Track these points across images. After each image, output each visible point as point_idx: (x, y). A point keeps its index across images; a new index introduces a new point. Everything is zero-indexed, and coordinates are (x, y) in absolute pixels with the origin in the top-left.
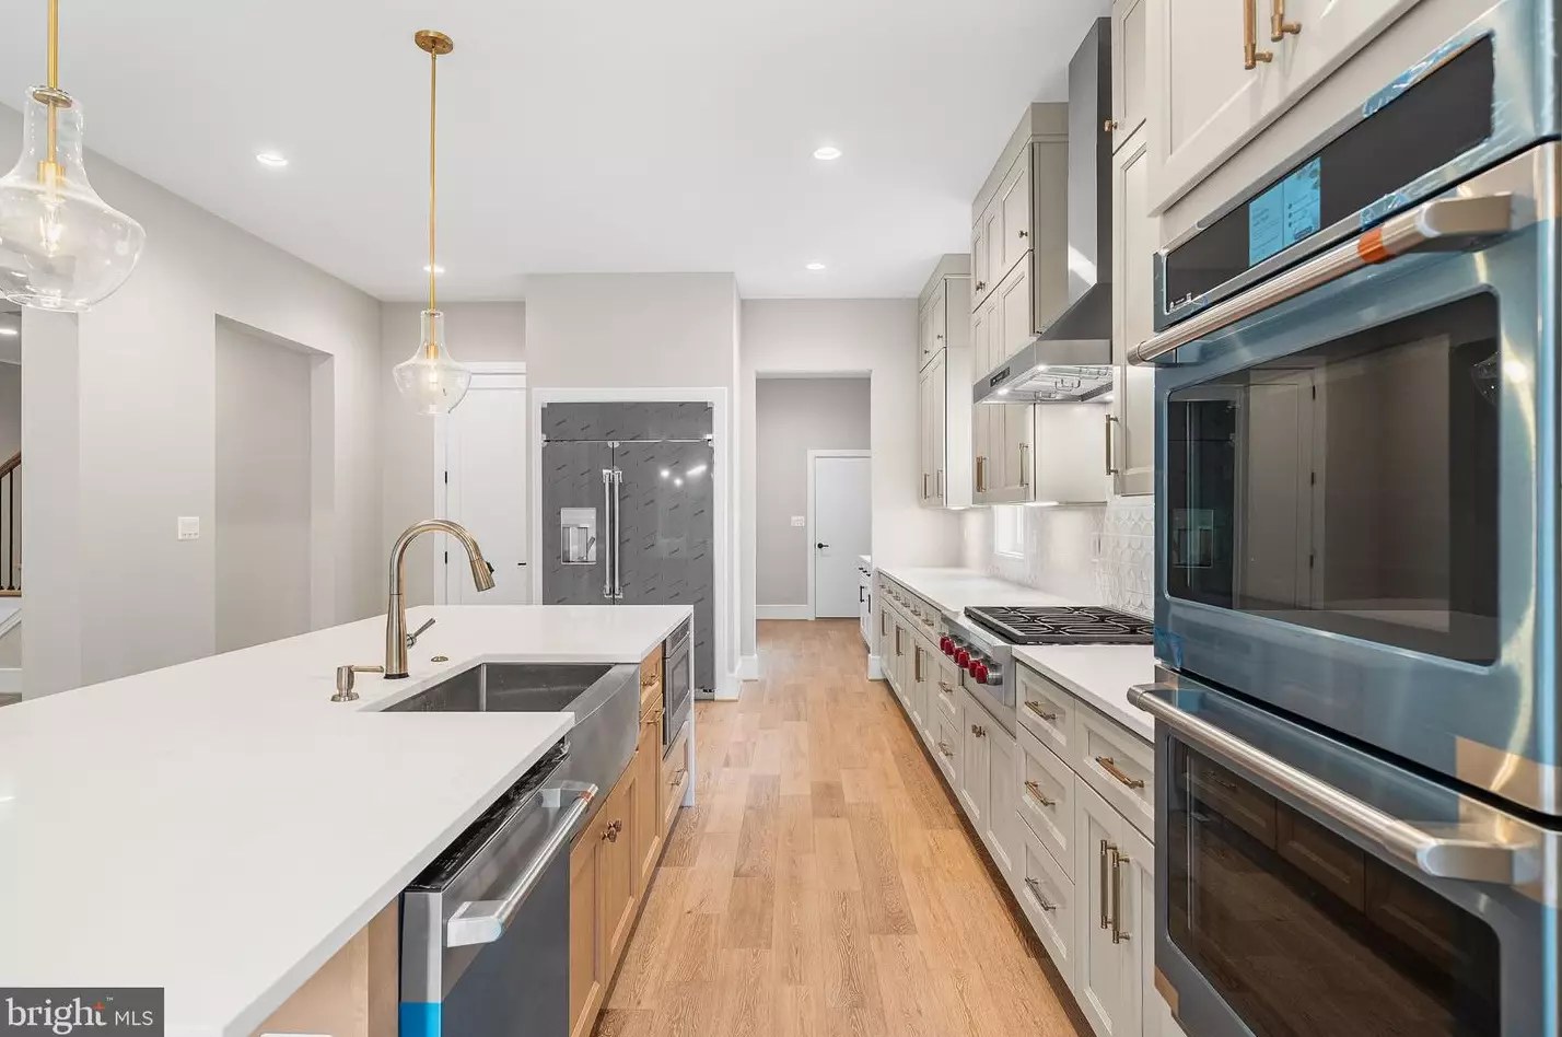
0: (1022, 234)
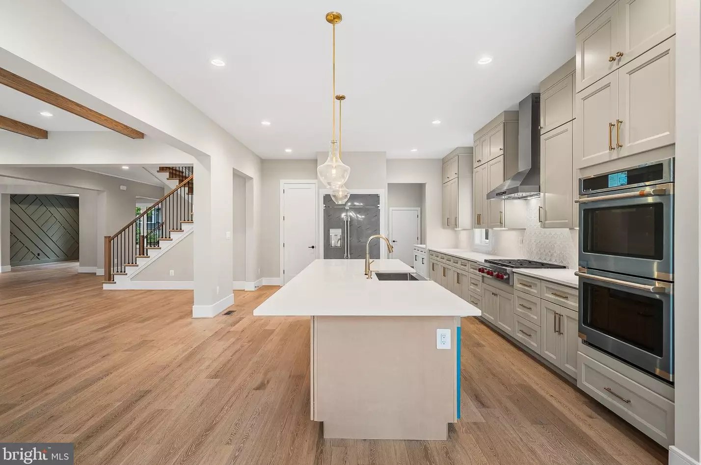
0: (501, 149)
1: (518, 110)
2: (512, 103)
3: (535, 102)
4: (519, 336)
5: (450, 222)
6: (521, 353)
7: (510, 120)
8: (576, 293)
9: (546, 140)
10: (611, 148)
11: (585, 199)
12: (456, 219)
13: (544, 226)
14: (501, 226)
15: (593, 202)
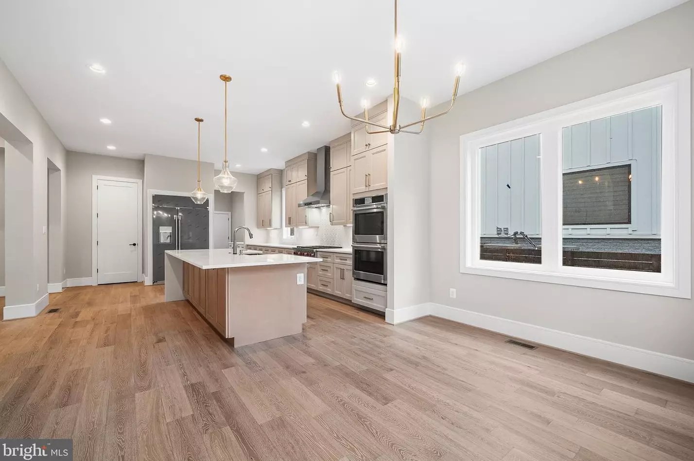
0: (306, 175)
1: (316, 152)
2: (313, 148)
3: (327, 150)
4: (321, 288)
5: (264, 222)
6: (321, 297)
7: (312, 158)
8: (351, 256)
9: (334, 175)
10: (366, 186)
11: (355, 209)
12: (270, 221)
13: (332, 224)
14: (306, 225)
15: (359, 210)
